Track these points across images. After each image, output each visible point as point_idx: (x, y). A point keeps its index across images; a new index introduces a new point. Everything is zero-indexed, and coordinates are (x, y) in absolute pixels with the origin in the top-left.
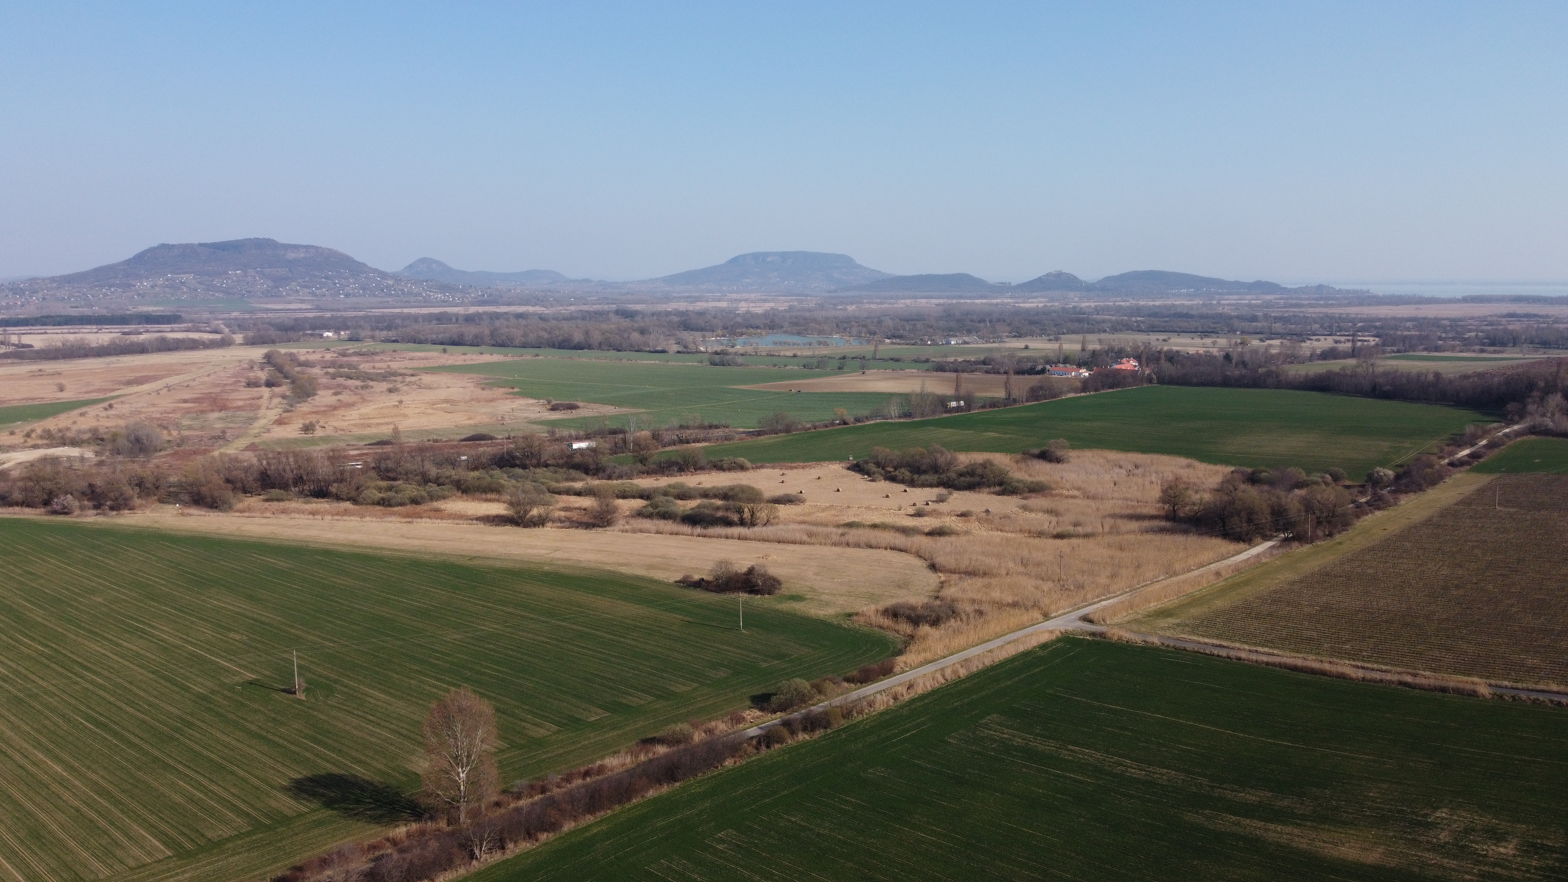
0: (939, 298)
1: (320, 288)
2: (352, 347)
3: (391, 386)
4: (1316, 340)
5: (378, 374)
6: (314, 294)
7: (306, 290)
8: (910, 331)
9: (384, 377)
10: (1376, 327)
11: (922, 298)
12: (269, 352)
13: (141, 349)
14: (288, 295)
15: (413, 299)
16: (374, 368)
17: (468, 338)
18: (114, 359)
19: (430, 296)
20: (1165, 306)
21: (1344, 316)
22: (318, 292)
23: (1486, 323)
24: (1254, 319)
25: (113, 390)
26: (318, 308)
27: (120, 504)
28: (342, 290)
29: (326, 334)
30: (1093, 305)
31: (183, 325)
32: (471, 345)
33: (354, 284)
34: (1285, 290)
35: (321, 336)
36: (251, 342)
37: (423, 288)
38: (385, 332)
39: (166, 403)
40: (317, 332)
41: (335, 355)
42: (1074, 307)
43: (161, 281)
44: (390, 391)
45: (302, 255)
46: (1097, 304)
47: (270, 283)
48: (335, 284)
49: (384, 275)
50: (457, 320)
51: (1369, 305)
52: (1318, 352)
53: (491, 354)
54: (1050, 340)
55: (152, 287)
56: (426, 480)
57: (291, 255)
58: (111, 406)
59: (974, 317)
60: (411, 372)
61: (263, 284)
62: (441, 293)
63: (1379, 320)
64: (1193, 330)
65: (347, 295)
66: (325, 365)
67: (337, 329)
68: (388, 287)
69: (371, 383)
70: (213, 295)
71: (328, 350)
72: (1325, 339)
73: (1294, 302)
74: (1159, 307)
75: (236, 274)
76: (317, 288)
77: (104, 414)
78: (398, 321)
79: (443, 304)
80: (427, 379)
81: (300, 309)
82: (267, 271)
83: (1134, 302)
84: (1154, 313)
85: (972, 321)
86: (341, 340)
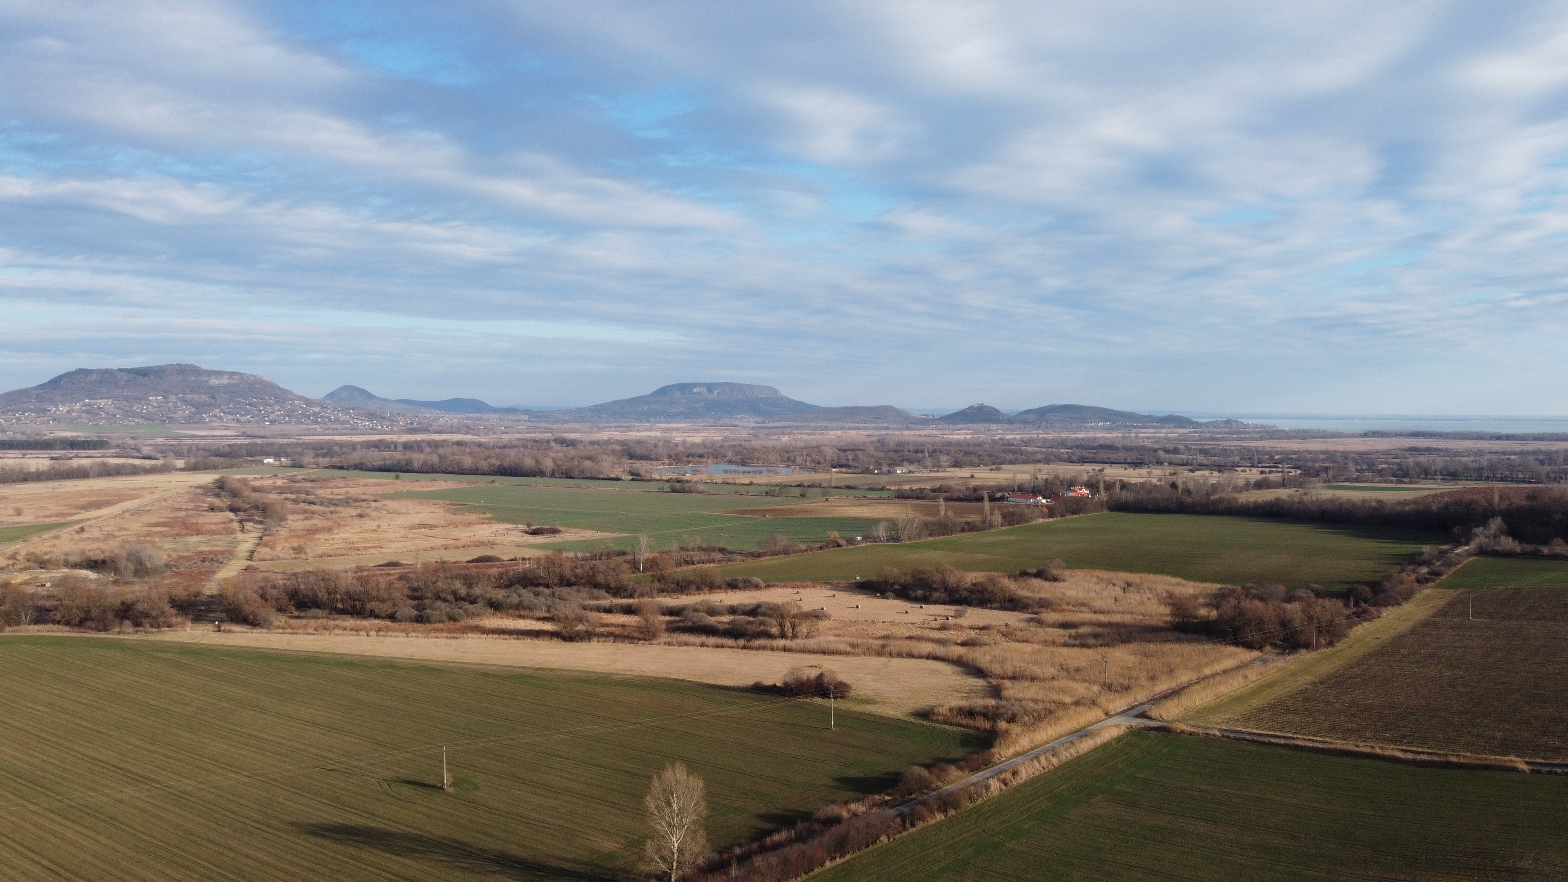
0: (867, 429)
1: (245, 415)
2: (299, 473)
3: (359, 511)
4: (1242, 471)
5: (340, 500)
6: (238, 421)
7: (230, 417)
8: (853, 460)
9: (348, 502)
10: (1292, 459)
11: (850, 429)
12: (222, 478)
13: (82, 474)
14: (211, 421)
15: (340, 427)
16: (332, 494)
17: (416, 465)
18: (56, 483)
19: (358, 424)
20: (1089, 439)
21: (1260, 449)
22: (243, 419)
23: (1391, 456)
24: (1176, 451)
25: (71, 515)
26: (245, 435)
27: (157, 622)
28: (268, 417)
29: (266, 461)
30: (1018, 437)
31: (110, 451)
32: (419, 472)
33: (279, 410)
34: (1197, 425)
35: (262, 462)
36: (193, 468)
37: (350, 416)
38: (328, 460)
39: (136, 526)
40: (257, 458)
41: (285, 481)
42: (1001, 439)
43: (78, 406)
44: (361, 516)
45: (226, 382)
46: (1022, 436)
47: (193, 410)
48: (260, 411)
49: (309, 403)
50: (396, 447)
51: (1279, 439)
52: (1252, 481)
53: (446, 481)
54: (992, 470)
55: (68, 412)
56: (458, 598)
57: (214, 382)
58: (82, 530)
59: (911, 448)
60: (372, 498)
61: (184, 410)
62: (368, 421)
63: (1294, 453)
64: (1122, 461)
65: (272, 422)
66: (282, 491)
67: (277, 456)
68: (315, 415)
69: (339, 509)
70: (132, 421)
71: (276, 476)
72: (1250, 470)
73: (1208, 435)
74: (1083, 439)
75: (157, 400)
76: (241, 415)
77: (76, 537)
78: (336, 448)
79: (373, 431)
80: (391, 504)
81: (226, 436)
82: (189, 397)
83: (1056, 435)
84: (1080, 446)
85: (909, 451)
86: (283, 466)
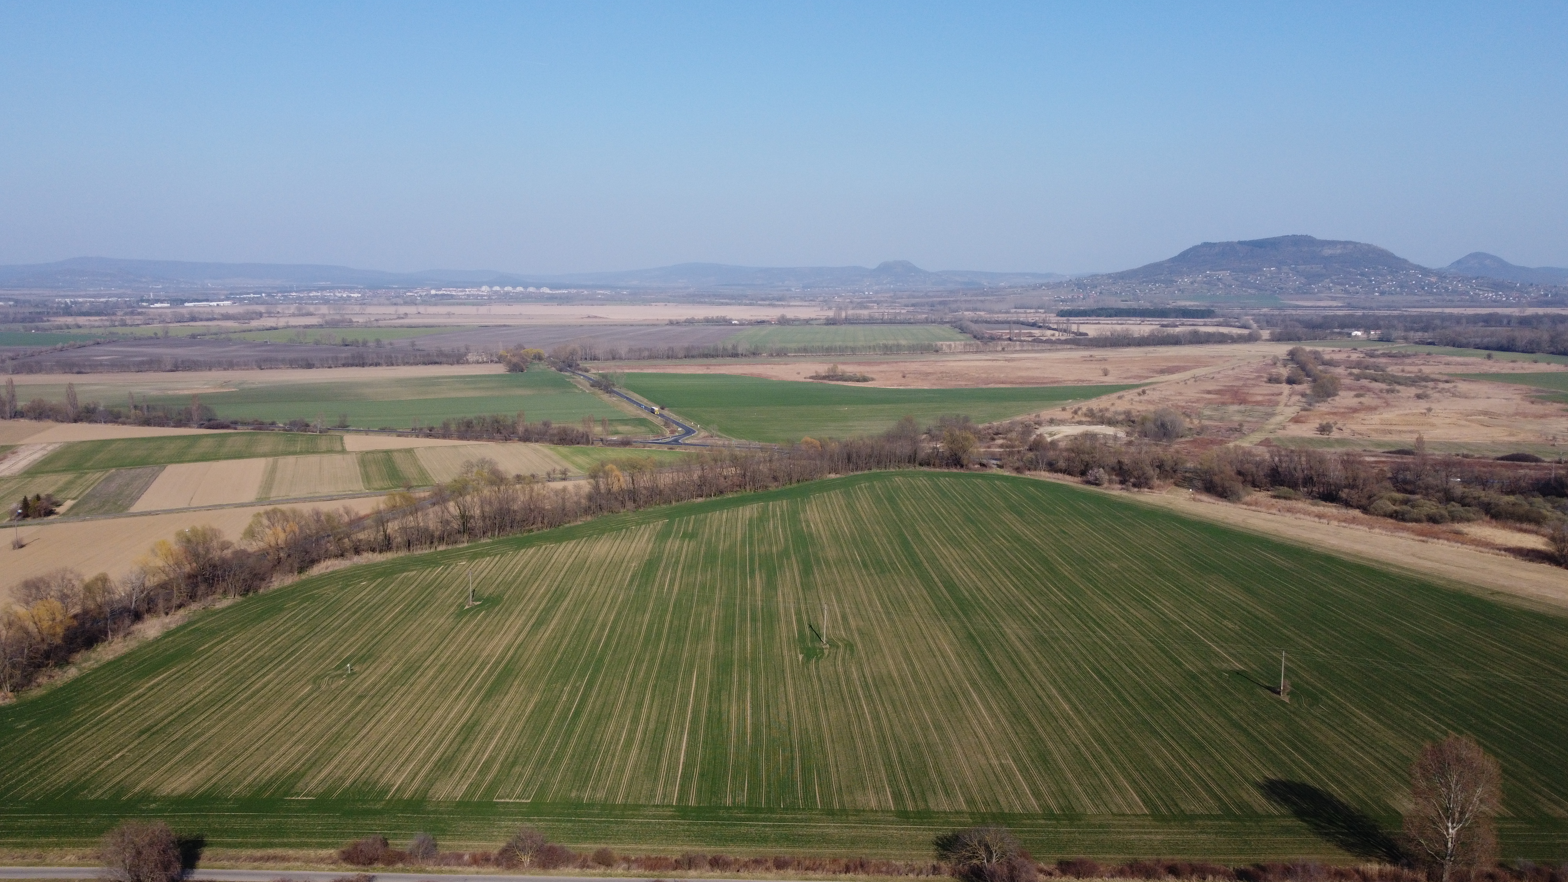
1: (1355, 285)
2: (1381, 348)
3: (1420, 391)
5: (1407, 378)
6: (1346, 291)
7: (1339, 287)
9: (1414, 381)
12: (1294, 349)
13: (1176, 341)
14: (1319, 292)
15: (1456, 298)
16: (1403, 371)
17: (1521, 343)
18: (1151, 349)
19: (1479, 295)
22: (1352, 289)
25: (1147, 378)
26: (1349, 306)
27: (1142, 483)
28: (1378, 288)
29: (1355, 333)
31: (1215, 320)
33: (1392, 281)
35: (1349, 335)
36: (1277, 339)
37: (1471, 286)
38: (1420, 334)
39: (1192, 393)
40: (1346, 330)
41: (1362, 355)
43: (1200, 278)
44: (1419, 397)
45: (1339, 251)
47: (1303, 280)
48: (1371, 281)
49: (1426, 272)
50: (1509, 322)
55: (1192, 283)
56: (1448, 497)
57: (1327, 252)
58: (1144, 392)
60: (1445, 378)
61: (1295, 281)
62: (1492, 292)
65: (1382, 293)
66: (1350, 365)
67: (1367, 329)
68: (1431, 285)
69: (1398, 387)
70: (1245, 291)
71: (1355, 349)
75: (1270, 271)
76: (1351, 286)
77: (1137, 398)
78: (1437, 322)
79: (1494, 304)
80: (1463, 386)
81: (1330, 307)
82: (1301, 268)
86: (1370, 340)
